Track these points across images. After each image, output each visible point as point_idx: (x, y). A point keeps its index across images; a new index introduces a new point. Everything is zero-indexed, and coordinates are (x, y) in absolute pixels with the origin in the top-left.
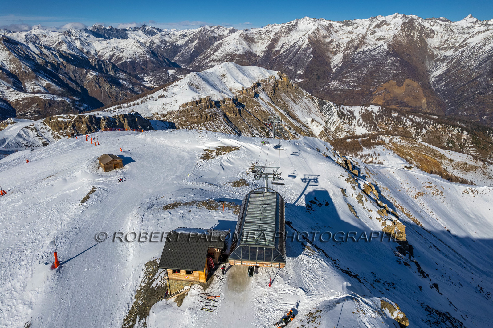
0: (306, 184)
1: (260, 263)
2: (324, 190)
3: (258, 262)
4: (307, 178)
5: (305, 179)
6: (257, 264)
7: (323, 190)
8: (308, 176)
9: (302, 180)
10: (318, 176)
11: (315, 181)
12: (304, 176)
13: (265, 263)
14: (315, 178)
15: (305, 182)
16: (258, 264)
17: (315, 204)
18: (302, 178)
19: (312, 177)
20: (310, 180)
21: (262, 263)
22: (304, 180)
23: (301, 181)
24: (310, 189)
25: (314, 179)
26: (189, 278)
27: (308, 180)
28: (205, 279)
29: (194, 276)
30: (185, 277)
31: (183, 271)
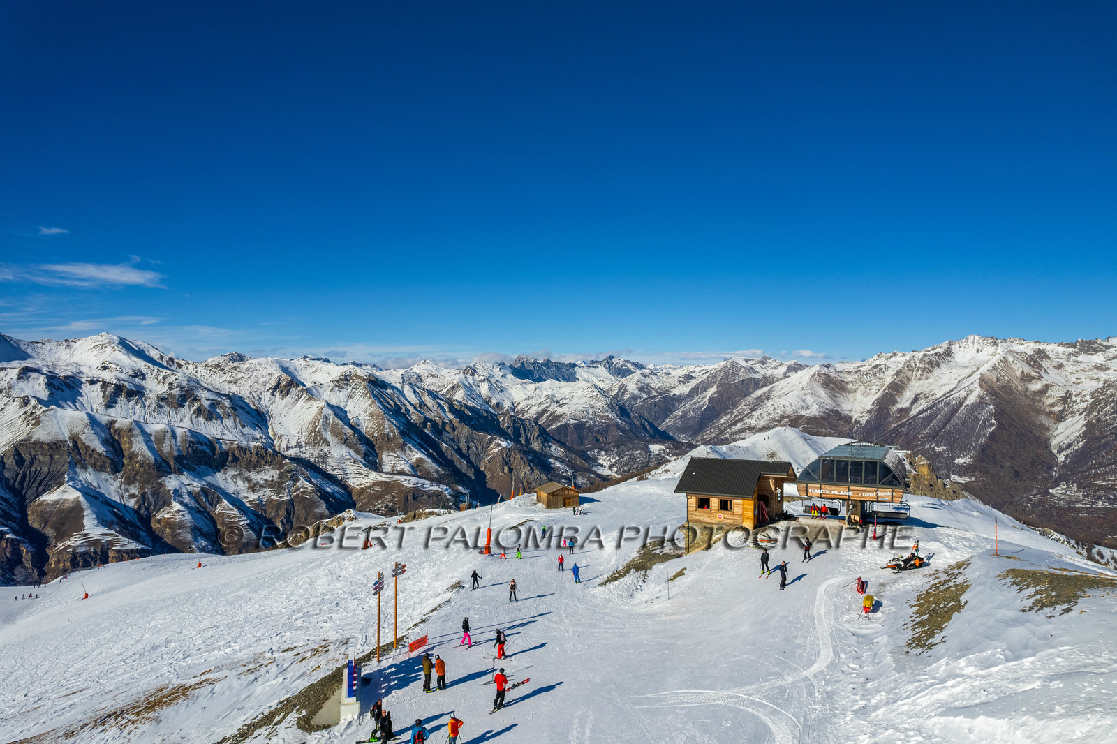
1: (856, 488)
3: (851, 488)
6: (849, 491)
13: (864, 489)
16: (852, 490)
21: (858, 488)
26: (725, 518)
28: (752, 521)
29: (733, 514)
30: (717, 517)
31: (715, 502)
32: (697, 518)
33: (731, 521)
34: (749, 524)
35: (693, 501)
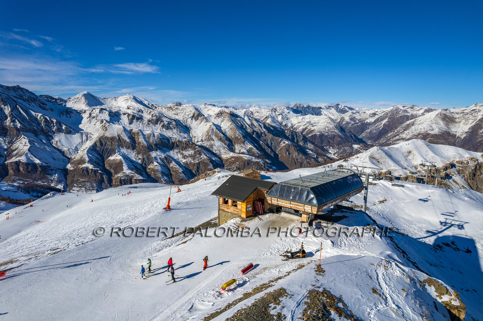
0: (444, 228)
2: (470, 238)
3: (292, 203)
4: (449, 222)
5: (446, 223)
6: (290, 204)
7: (468, 237)
8: (451, 221)
9: (441, 223)
10: (467, 223)
11: (460, 227)
12: (445, 220)
13: (298, 204)
14: (461, 224)
15: (445, 226)
17: (449, 246)
18: (442, 221)
19: (457, 223)
20: (452, 225)
21: (295, 204)
22: (444, 224)
23: (439, 224)
24: (448, 233)
25: (459, 225)
26: (234, 211)
27: (450, 225)
28: (245, 214)
29: (237, 209)
30: (232, 209)
31: (230, 201)
32: (223, 208)
33: (237, 212)
34: (244, 216)
35: (221, 199)
